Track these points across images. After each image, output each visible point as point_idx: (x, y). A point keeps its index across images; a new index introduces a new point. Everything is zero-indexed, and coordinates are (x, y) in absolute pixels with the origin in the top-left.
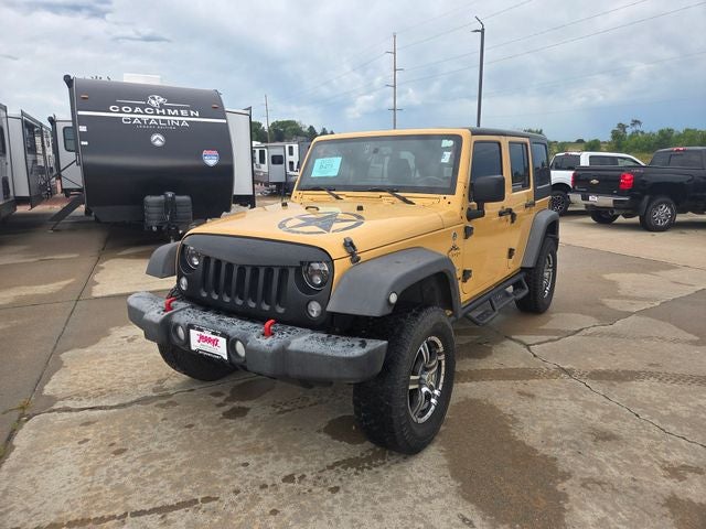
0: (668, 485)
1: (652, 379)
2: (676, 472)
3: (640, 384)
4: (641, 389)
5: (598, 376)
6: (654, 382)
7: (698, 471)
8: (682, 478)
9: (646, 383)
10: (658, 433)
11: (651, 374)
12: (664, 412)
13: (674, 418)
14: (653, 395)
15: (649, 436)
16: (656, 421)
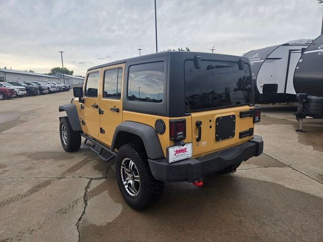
0: (6, 169)
1: (24, 194)
2: (6, 171)
3: (28, 189)
4: (26, 187)
5: (48, 183)
6: (22, 193)
7: (2, 173)
8: (4, 171)
9: (25, 190)
10: (14, 177)
11: (25, 196)
12: (13, 183)
13: (9, 184)
14: (20, 187)
15: (16, 175)
16: (16, 179)
